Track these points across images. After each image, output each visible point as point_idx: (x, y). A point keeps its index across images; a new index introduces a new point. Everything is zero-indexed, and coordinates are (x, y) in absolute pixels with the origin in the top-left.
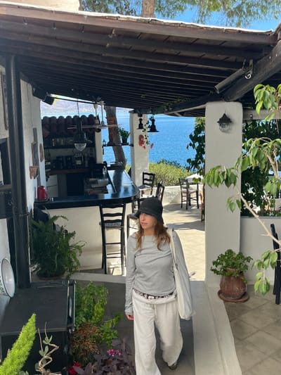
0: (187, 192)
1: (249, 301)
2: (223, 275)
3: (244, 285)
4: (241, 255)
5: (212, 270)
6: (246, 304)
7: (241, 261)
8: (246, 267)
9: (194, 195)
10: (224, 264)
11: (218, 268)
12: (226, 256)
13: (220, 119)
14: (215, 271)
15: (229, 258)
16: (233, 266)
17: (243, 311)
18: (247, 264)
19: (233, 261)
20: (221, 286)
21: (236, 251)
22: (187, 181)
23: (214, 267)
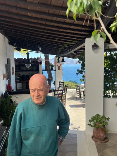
0: (79, 92)
1: (109, 142)
2: (94, 127)
3: (106, 133)
4: (104, 117)
5: (89, 124)
6: (106, 143)
7: (104, 120)
8: (107, 123)
9: (82, 93)
10: (95, 122)
11: (92, 123)
12: (96, 117)
13: (93, 46)
14: (90, 125)
15: (97, 118)
16: (100, 122)
17: (105, 148)
18: (107, 121)
19: (100, 120)
20: (93, 133)
21: (101, 114)
22: (79, 86)
23: (90, 123)
